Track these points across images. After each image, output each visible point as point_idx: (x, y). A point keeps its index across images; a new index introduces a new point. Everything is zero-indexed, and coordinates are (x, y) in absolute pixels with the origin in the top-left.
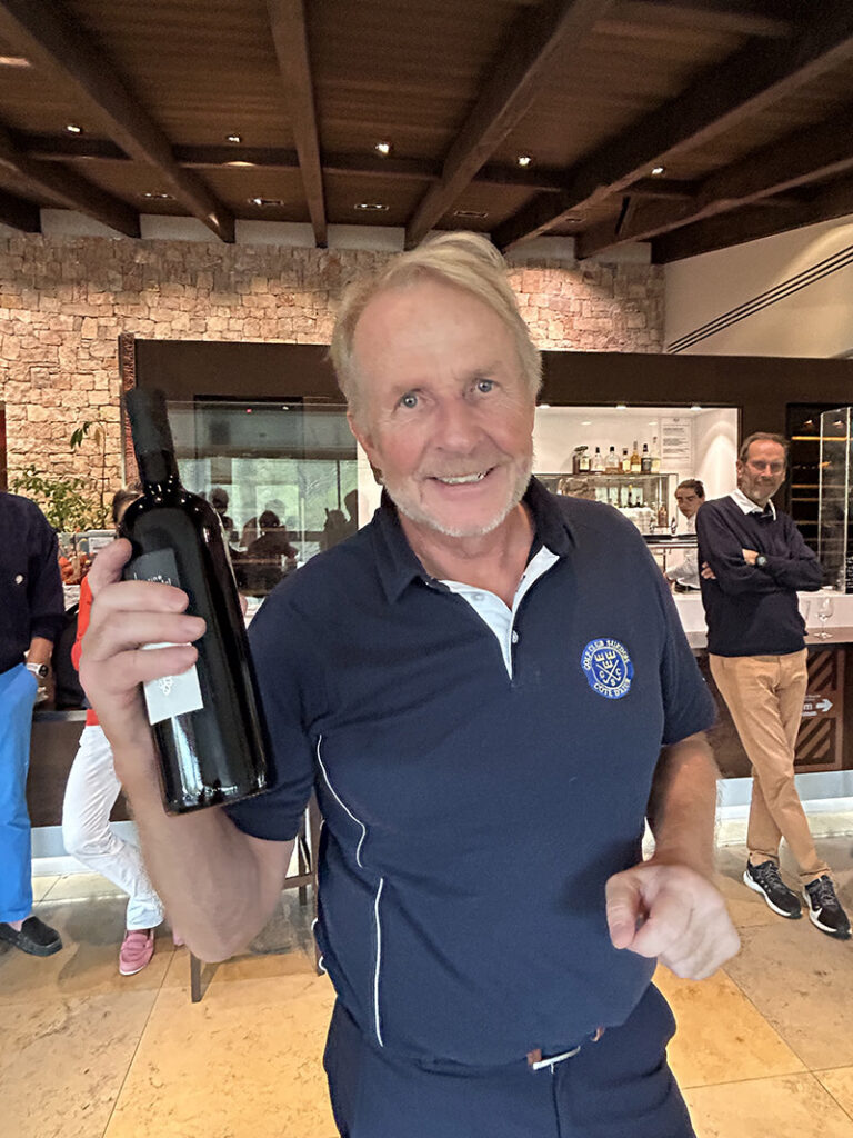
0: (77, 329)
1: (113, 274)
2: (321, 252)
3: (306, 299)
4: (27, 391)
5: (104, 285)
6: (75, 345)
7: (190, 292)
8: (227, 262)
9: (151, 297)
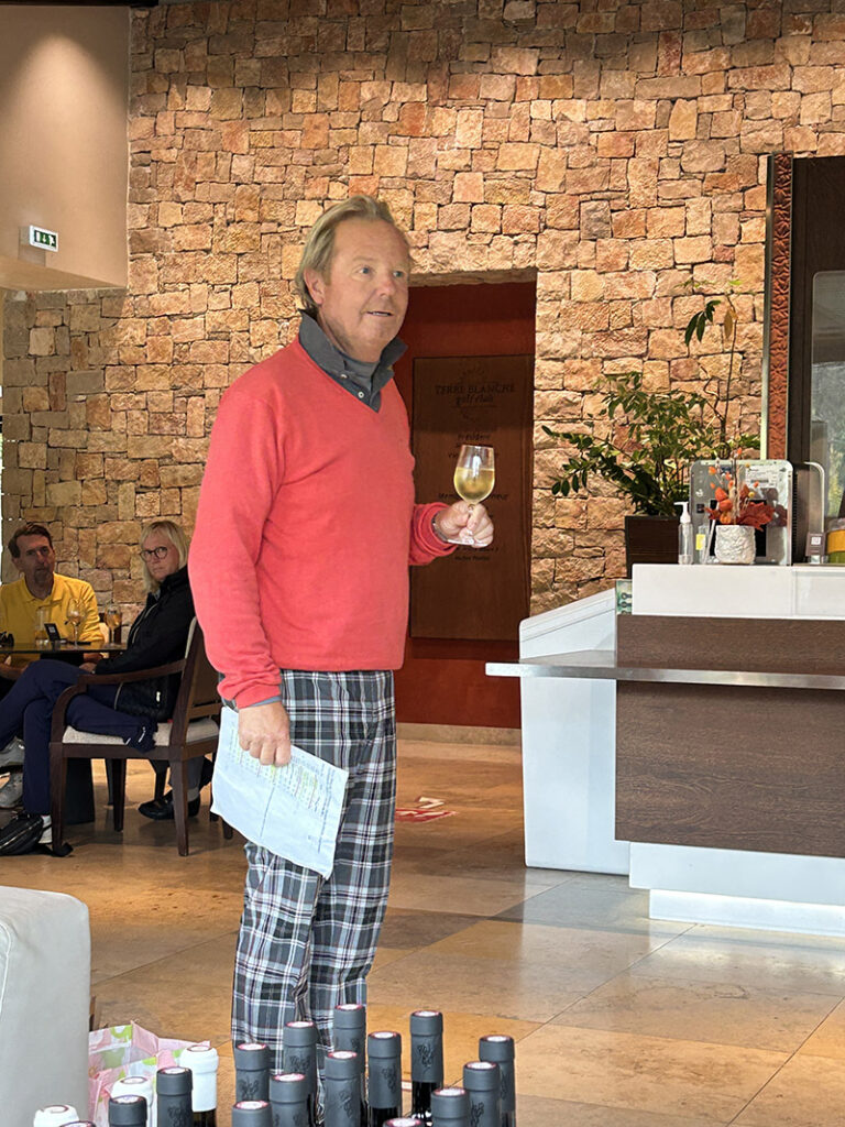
4: (572, 246)
6: (657, 152)
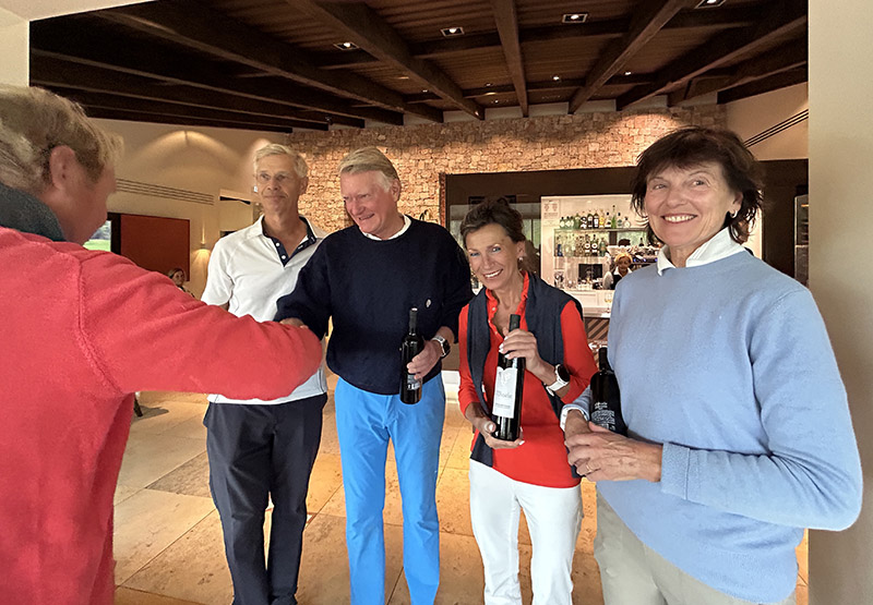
0: (417, 165)
1: (431, 140)
2: (525, 119)
3: (519, 143)
5: (428, 145)
6: (415, 172)
7: (465, 144)
8: (481, 130)
9: (448, 149)
